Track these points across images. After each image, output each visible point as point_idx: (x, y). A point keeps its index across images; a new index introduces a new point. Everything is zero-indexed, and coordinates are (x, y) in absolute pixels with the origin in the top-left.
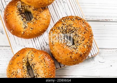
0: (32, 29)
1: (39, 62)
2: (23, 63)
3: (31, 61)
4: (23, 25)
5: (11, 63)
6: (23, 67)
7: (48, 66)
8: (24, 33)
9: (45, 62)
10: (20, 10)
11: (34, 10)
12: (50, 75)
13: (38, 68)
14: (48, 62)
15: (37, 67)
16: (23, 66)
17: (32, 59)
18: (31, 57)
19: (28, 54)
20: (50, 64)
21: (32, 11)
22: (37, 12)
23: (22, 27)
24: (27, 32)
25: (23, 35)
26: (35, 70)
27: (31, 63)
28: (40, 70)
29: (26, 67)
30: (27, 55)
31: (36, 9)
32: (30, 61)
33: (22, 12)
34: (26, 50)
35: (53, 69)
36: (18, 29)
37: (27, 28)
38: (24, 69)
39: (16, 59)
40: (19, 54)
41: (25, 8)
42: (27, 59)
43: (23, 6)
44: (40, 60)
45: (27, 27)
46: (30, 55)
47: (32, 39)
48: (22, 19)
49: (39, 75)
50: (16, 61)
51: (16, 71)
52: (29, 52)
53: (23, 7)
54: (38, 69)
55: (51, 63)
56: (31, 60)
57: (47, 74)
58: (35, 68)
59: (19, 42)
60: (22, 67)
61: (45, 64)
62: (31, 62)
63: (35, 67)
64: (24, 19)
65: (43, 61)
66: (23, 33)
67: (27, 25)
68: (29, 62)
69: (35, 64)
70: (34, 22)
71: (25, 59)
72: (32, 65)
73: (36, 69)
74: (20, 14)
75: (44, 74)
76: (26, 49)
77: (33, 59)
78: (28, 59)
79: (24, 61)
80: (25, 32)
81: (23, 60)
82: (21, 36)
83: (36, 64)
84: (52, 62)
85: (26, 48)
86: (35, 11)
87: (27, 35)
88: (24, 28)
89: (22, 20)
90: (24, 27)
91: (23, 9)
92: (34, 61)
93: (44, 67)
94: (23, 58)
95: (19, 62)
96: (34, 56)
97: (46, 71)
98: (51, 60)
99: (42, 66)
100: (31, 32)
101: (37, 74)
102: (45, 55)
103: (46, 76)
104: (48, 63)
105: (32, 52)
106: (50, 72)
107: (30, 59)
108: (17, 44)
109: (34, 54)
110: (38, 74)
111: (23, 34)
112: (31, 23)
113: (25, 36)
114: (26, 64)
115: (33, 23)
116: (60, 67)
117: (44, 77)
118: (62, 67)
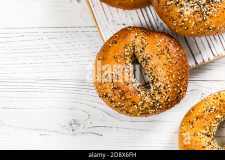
1: (158, 55)
2: (126, 56)
3: (141, 52)
5: (101, 58)
7: (175, 62)
9: (170, 55)
12: (180, 78)
13: (156, 67)
14: (175, 54)
15: (153, 63)
16: (126, 62)
17: (143, 48)
18: (141, 45)
19: (134, 39)
20: (178, 57)
25: (123, 2)
26: (148, 71)
27: (141, 57)
28: (160, 69)
29: (131, 63)
30: (132, 40)
32: (139, 52)
34: (130, 32)
35: (186, 66)
39: (112, 49)
40: (116, 40)
42: (132, 48)
44: (159, 50)
46: (138, 41)
47: (139, 11)
49: (159, 79)
50: (111, 53)
52: (137, 34)
54: (157, 68)
55: (181, 55)
56: (142, 50)
57: (174, 76)
58: (150, 66)
59: (112, 17)
61: (169, 57)
62: (140, 54)
63: (150, 64)
65: (165, 52)
68: (137, 54)
69: (149, 58)
71: (128, 48)
72: (144, 60)
73: (151, 69)
75: (167, 77)
76: (131, 29)
77: (146, 49)
78: (134, 49)
79: (128, 53)
81: (126, 50)
83: (152, 58)
84: (181, 54)
85: (130, 27)
87: (130, 2)
92: (147, 52)
93: (167, 63)
94: (124, 48)
95: (117, 54)
96: (147, 43)
97: (171, 71)
98: (179, 50)
99: (165, 62)
101: (154, 77)
102: (168, 39)
103: (171, 80)
104: (175, 56)
105: (142, 34)
106: (179, 73)
107: (138, 49)
108: (109, 20)
109: (146, 38)
110: (156, 77)
113: (127, 3)
114: (131, 58)
116: (196, 63)
117: (168, 83)
118: (199, 64)
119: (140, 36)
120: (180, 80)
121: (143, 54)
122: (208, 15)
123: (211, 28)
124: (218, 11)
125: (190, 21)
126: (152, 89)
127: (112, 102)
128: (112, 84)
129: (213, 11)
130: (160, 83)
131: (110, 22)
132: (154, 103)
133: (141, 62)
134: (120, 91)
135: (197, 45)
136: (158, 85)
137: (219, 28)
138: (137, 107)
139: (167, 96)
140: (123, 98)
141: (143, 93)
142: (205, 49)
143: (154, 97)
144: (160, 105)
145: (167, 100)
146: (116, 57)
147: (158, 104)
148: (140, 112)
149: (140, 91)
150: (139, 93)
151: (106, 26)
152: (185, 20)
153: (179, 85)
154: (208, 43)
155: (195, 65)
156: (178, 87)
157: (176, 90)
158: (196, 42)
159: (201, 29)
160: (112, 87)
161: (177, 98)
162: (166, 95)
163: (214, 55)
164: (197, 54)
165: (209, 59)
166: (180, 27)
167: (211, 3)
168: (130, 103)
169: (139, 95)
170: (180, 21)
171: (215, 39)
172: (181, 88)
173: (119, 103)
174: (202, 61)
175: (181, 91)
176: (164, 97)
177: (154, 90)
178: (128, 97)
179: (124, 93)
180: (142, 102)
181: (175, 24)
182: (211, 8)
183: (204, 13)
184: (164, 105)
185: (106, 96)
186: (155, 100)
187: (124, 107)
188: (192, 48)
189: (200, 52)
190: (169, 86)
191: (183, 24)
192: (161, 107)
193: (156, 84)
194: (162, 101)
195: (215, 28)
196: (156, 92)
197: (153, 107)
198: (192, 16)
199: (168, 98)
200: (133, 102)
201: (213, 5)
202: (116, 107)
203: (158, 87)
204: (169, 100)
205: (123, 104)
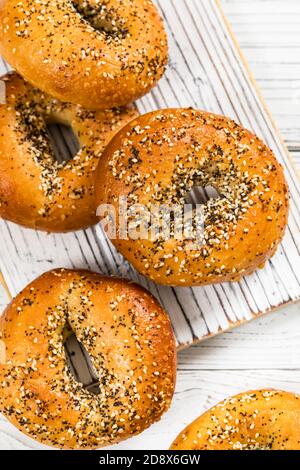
0: (79, 196)
1: (112, 327)
2: (50, 330)
3: (80, 321)
4: (43, 180)
5: (1, 334)
6: (51, 348)
7: (147, 342)
8: (47, 210)
9: (137, 326)
10: (27, 119)
11: (81, 117)
12: (157, 373)
13: (109, 351)
14: (148, 325)
15: (103, 344)
16: (51, 342)
17: (83, 314)
18: (80, 308)
19: (67, 295)
20: (154, 331)
21: (74, 122)
22: (95, 125)
23: (40, 188)
24: (60, 206)
25: (45, 219)
26: (95, 358)
27: (81, 331)
28: (117, 356)
29: (60, 344)
30: (62, 297)
31: (91, 115)
32: (76, 322)
33: (34, 127)
34: (58, 280)
35: (169, 348)
36: (25, 196)
37: (60, 191)
38: (53, 355)
39: (22, 317)
40: (31, 297)
41: (48, 111)
42: (62, 313)
43: (40, 105)
44: (115, 317)
45: (59, 185)
46: (73, 300)
47: (80, 233)
48: (39, 158)
49: (116, 376)
50: (20, 324)
51: (24, 365)
52: (72, 285)
53: (39, 109)
54: (111, 353)
55: (159, 326)
56: (82, 317)
57: (145, 370)
58: (98, 350)
59: (27, 245)
60: (46, 346)
61: (136, 332)
62: (79, 325)
63: (98, 345)
64: (46, 155)
65: (128, 320)
66: (42, 211)
67: (59, 179)
68: (73, 325)
69: (95, 334)
70: (83, 165)
71: (55, 314)
72: (86, 336)
73: (100, 354)
74: (29, 137)
75: (132, 372)
76: (60, 275)
77: (89, 316)
78: (67, 315)
79: (55, 325)
80: (52, 209)
81: (50, 318)
82: (34, 222)
83: (101, 334)
84: (160, 323)
85: (58, 270)
86: (87, 120)
87: (59, 218)
88: (49, 190)
89: (36, 159)
90: (45, 189)
91: (38, 116)
92: (92, 322)
93: (132, 344)
94: (47, 313)
95: (32, 327)
96: (91, 303)
97: (140, 360)
98: (156, 316)
99: (126, 341)
100: (73, 207)
101: (107, 371)
102: (133, 295)
103: (141, 378)
104: (148, 329)
105: (81, 285)
106: (155, 364)
107: (74, 316)
108: (21, 253)
109: (90, 294)
110: (111, 372)
111: (44, 215)
112: (74, 170)
113: (53, 221)
114: (62, 333)
115: (83, 169)
116: (194, 337)
117: (135, 383)
118: (200, 338)
119: (78, 290)
120: (159, 376)
121: (83, 326)
122: (212, 246)
123: (218, 270)
124: (231, 237)
125: (176, 259)
126: (103, 394)
127: (22, 423)
128: (22, 388)
129: (220, 237)
130: (118, 384)
131: (22, 256)
132: (106, 423)
133: (82, 339)
134: (38, 401)
135: (196, 301)
136: (114, 386)
137: (234, 270)
138: (72, 433)
139: (133, 410)
140: (45, 416)
141: (84, 403)
142: (212, 309)
143: (106, 411)
144: (119, 428)
145: (133, 417)
146: (29, 332)
147: (115, 426)
148: (80, 442)
149: (79, 399)
150: (76, 405)
151: (15, 265)
152: (165, 256)
153: (155, 387)
155: (191, 341)
156: (153, 390)
157: (150, 396)
159: (199, 274)
160: (23, 394)
161: (154, 411)
162: (130, 407)
163: (229, 319)
164: (195, 318)
165: (220, 328)
166: (157, 269)
167: (218, 221)
168: (59, 424)
169: (77, 408)
170: (156, 258)
172: (161, 393)
173: (37, 426)
174: (206, 332)
175: (160, 399)
176: (127, 411)
177: (107, 397)
178: (54, 414)
179: (47, 406)
180: (84, 422)
181: (147, 266)
182: (218, 231)
183: (204, 242)
184: (127, 426)
185: (12, 411)
186: (109, 417)
187: (48, 433)
188: (185, 307)
189: (202, 315)
190: (135, 390)
191: (162, 264)
192: (121, 430)
193: (111, 386)
194: (122, 420)
195: (226, 271)
196: (111, 402)
197: (106, 432)
198: (180, 248)
199: (135, 413)
200: (65, 423)
201: (221, 225)
202: (32, 432)
203: (114, 391)
204: (137, 417)
205: (44, 428)
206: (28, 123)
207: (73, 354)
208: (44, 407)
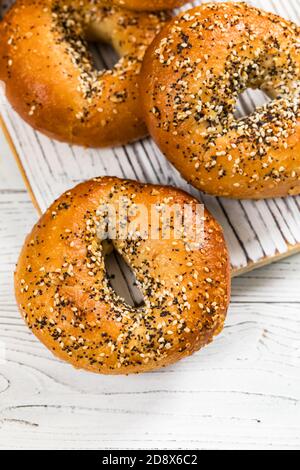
0: (120, 100)
2: (88, 235)
4: (82, 81)
5: (32, 242)
6: (89, 254)
8: (86, 114)
10: (64, 24)
11: (124, 25)
12: (209, 280)
13: (155, 256)
15: (148, 249)
16: (90, 247)
19: (107, 199)
20: (205, 235)
21: (115, 31)
22: (140, 32)
23: (79, 89)
24: (100, 110)
25: (84, 125)
26: (139, 268)
28: (164, 261)
29: (100, 254)
30: (102, 201)
31: (134, 21)
33: (72, 32)
34: (98, 185)
35: (223, 256)
36: (62, 96)
37: (100, 94)
38: (92, 262)
39: (57, 220)
40: (68, 202)
41: (87, 20)
43: (79, 12)
45: (99, 88)
48: (78, 61)
49: (163, 282)
50: (54, 228)
51: (59, 270)
52: (113, 189)
53: (77, 16)
54: (157, 259)
55: (210, 231)
57: (195, 275)
58: (142, 257)
59: (62, 165)
60: (83, 251)
63: (142, 252)
64: (85, 60)
66: (80, 115)
67: (100, 83)
70: (125, 70)
71: (94, 218)
72: (129, 243)
73: (145, 262)
74: (67, 39)
75: (181, 278)
76: (100, 181)
79: (93, 230)
80: (92, 113)
81: (89, 222)
82: (71, 128)
84: (213, 228)
86: (129, 27)
87: (98, 125)
88: (88, 93)
89: (74, 61)
90: (84, 91)
91: (76, 22)
93: (181, 247)
94: (85, 217)
95: (68, 231)
97: (190, 264)
98: (208, 221)
99: (175, 244)
100: (115, 111)
101: (153, 279)
102: (181, 198)
103: (191, 284)
105: (123, 188)
106: (207, 269)
109: (133, 196)
110: (157, 280)
111: (82, 120)
112: (115, 75)
113: (92, 128)
114: (102, 244)
115: (125, 73)
116: (248, 260)
117: (184, 290)
118: (255, 262)
119: (120, 193)
120: (211, 284)
122: (269, 144)
123: (276, 173)
124: (290, 135)
125: (230, 158)
126: (148, 306)
127: (56, 336)
128: (57, 295)
129: (279, 135)
130: (165, 292)
131: (57, 177)
132: (152, 336)
133: (123, 250)
134: (75, 309)
136: (160, 295)
137: (294, 174)
138: (113, 347)
139: (182, 321)
140: (82, 326)
141: (126, 315)
142: (268, 231)
143: (151, 322)
144: (166, 342)
145: (182, 329)
146: (65, 236)
147: (162, 339)
148: (122, 360)
149: (120, 310)
150: (117, 316)
152: (218, 154)
153: (207, 296)
154: (274, 217)
155: (245, 264)
156: (205, 299)
157: (201, 306)
158: (246, 216)
159: (255, 176)
160: (57, 302)
161: (206, 326)
162: (179, 317)
163: (286, 242)
164: (249, 241)
165: (277, 251)
166: (209, 170)
167: (275, 119)
168: (97, 337)
169: (119, 319)
170: (207, 156)
171: (288, 208)
172: (214, 304)
173: (73, 338)
174: (262, 255)
175: (213, 311)
176: (175, 322)
177: (152, 308)
178: (93, 324)
179: (85, 314)
180: (126, 334)
181: (197, 165)
182: (276, 129)
183: (261, 140)
184: (176, 340)
185: (44, 323)
186: (155, 329)
187: (85, 348)
188: (238, 229)
189: (257, 237)
190: (185, 297)
191: (214, 163)
192: (168, 345)
193: (157, 295)
194: (170, 332)
195: (285, 174)
196: (158, 312)
197: (151, 346)
198: (234, 146)
199: (185, 325)
200: (105, 335)
201: (278, 123)
202: (67, 348)
203: (161, 300)
204: (187, 330)
205: (81, 340)
206: (66, 27)
207: (113, 277)
208: (81, 316)
